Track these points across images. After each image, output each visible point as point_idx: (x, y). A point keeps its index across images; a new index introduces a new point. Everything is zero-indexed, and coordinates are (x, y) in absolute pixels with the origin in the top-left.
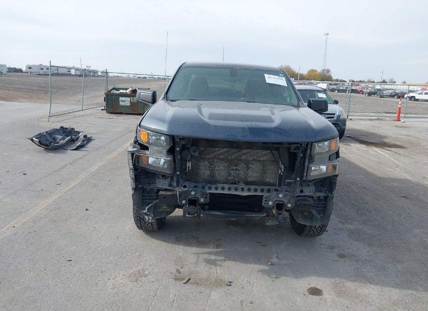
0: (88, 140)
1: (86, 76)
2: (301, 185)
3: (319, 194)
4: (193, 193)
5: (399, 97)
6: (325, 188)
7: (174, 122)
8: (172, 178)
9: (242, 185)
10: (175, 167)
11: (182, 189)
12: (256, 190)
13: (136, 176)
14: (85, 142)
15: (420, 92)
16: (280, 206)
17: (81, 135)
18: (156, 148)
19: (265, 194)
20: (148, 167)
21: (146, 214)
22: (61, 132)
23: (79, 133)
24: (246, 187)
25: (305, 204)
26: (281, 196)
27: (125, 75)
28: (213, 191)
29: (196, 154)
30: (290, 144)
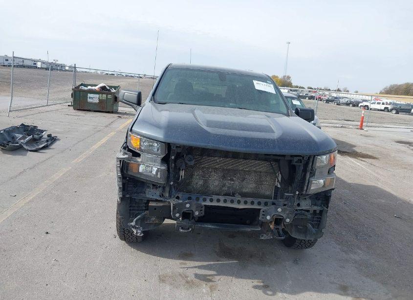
0: (52, 139)
1: (52, 70)
2: (299, 198)
3: (315, 208)
4: (188, 206)
5: (354, 106)
6: (320, 201)
7: (170, 128)
8: (164, 188)
9: (238, 198)
10: (169, 177)
11: (176, 201)
12: (252, 203)
13: (124, 184)
14: (49, 143)
15: (373, 101)
16: (278, 221)
17: (45, 135)
18: (150, 156)
19: (263, 208)
20: (139, 176)
21: (134, 227)
22: (22, 130)
23: (42, 131)
24: (242, 200)
25: (302, 219)
26: (279, 210)
27: (93, 71)
28: (208, 203)
29: (192, 163)
30: (292, 156)
